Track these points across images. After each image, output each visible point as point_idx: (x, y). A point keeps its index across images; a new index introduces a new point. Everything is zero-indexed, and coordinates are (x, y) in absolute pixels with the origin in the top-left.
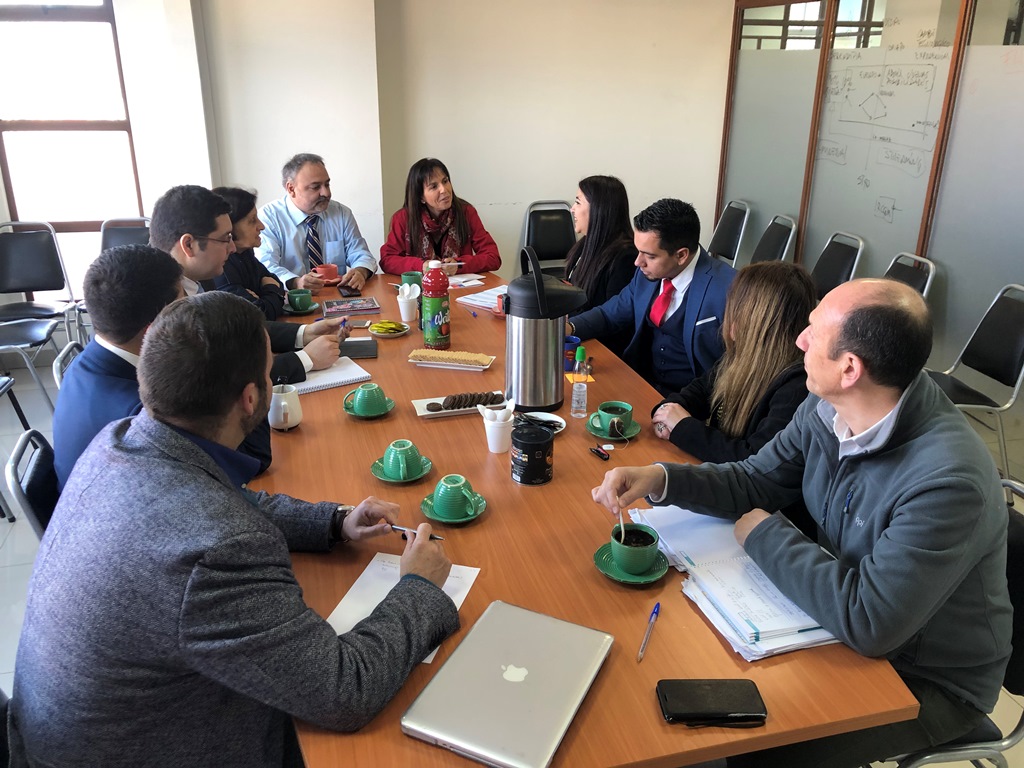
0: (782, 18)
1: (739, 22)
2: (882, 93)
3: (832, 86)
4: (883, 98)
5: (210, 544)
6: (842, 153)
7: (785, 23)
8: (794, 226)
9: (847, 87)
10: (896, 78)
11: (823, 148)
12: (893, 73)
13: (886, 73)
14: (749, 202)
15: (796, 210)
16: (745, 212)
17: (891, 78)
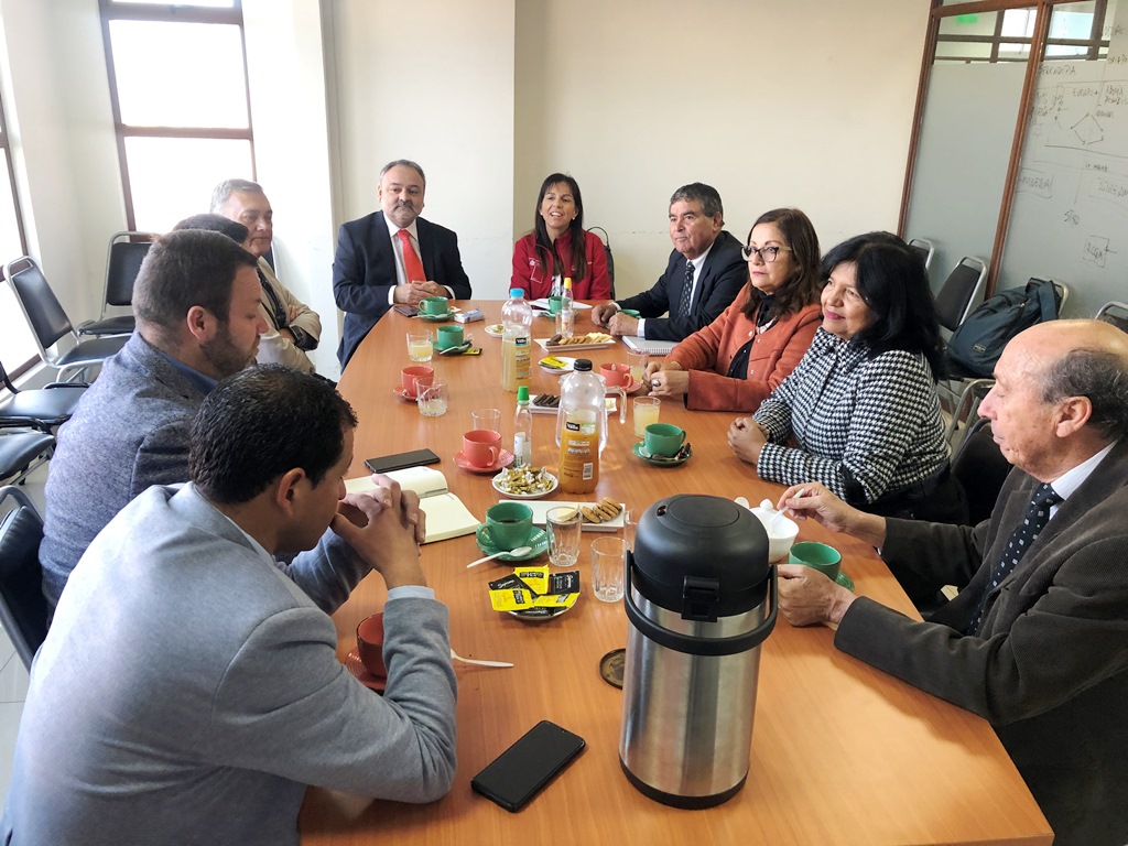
0: (992, 34)
1: (933, 37)
2: (1099, 114)
3: (1040, 105)
4: (1101, 120)
5: (149, 429)
6: (1047, 184)
7: (996, 40)
8: (984, 269)
9: (1057, 106)
10: (1115, 96)
11: (1025, 178)
12: (1112, 90)
13: (1105, 90)
14: (935, 242)
15: (988, 251)
16: (928, 252)
17: (1110, 96)
